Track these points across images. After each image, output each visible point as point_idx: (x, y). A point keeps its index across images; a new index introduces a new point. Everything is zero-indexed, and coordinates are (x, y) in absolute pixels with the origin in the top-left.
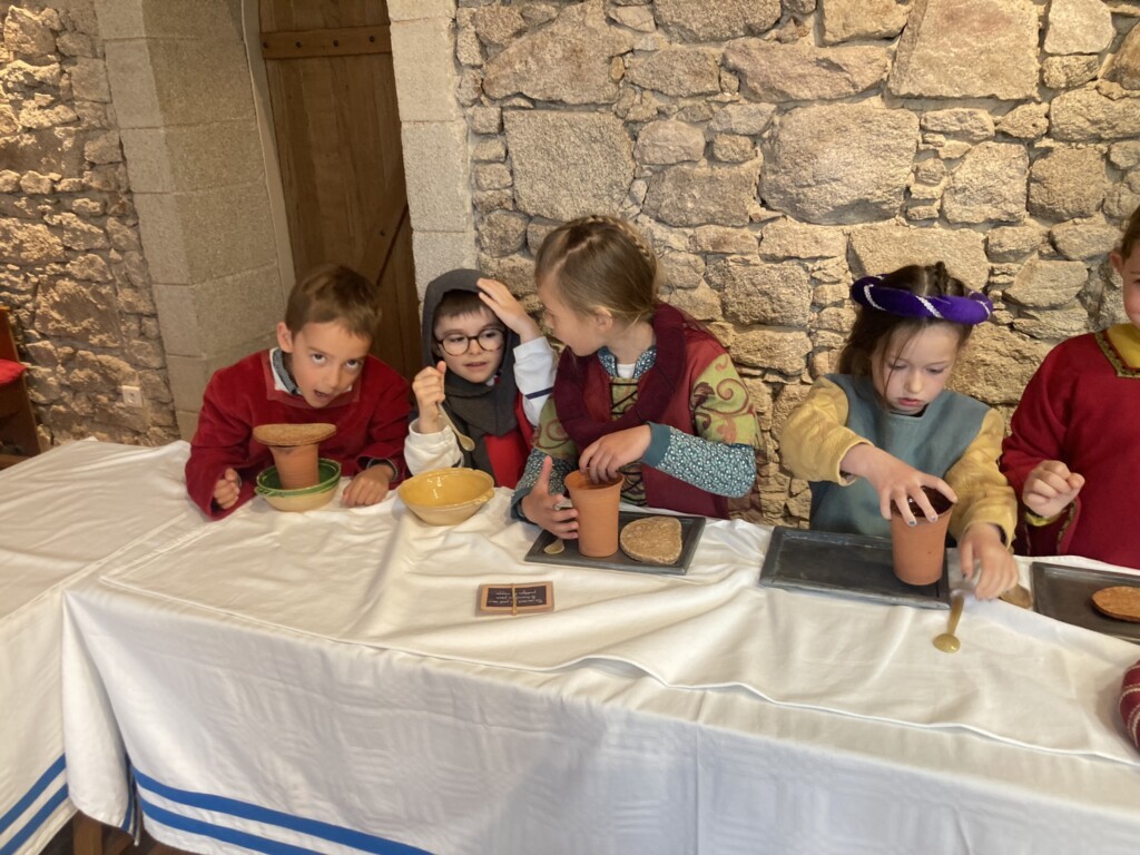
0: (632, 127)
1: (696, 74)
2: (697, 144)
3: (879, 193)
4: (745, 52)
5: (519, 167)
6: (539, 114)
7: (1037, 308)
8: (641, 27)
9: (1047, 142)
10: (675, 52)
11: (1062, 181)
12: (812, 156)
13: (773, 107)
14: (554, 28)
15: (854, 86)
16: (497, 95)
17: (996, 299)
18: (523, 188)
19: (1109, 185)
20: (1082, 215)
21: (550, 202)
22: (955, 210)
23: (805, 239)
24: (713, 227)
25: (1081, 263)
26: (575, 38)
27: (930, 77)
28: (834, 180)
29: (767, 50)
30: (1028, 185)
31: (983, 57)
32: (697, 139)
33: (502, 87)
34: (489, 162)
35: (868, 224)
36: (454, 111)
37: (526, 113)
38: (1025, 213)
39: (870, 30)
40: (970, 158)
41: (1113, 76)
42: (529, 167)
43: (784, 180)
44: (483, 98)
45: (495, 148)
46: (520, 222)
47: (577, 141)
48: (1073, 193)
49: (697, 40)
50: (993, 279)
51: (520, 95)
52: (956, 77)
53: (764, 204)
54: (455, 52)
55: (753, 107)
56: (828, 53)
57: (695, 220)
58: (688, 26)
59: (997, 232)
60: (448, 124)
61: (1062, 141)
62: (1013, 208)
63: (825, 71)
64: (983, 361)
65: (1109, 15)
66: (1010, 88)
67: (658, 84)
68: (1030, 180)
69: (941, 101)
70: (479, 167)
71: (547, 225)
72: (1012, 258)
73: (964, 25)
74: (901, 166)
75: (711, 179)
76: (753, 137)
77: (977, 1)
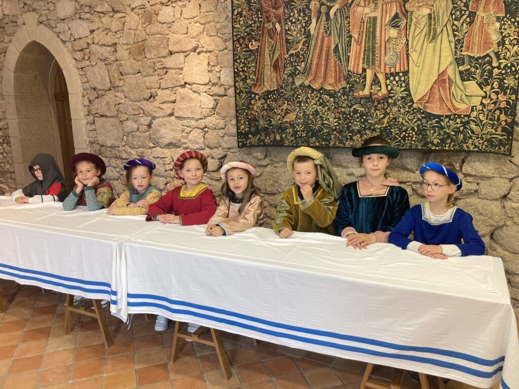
0: (122, 122)
1: (134, 109)
2: (135, 127)
3: (174, 141)
4: (143, 104)
5: (98, 132)
6: (102, 118)
7: (210, 171)
8: (122, 98)
9: (206, 129)
10: (129, 104)
12: (159, 131)
13: (151, 118)
14: (104, 97)
15: (166, 114)
16: (93, 113)
18: (99, 138)
20: (217, 148)
21: (105, 141)
22: (190, 146)
23: (161, 152)
24: (141, 149)
26: (108, 99)
27: (180, 112)
28: (164, 137)
29: (148, 104)
30: (204, 140)
31: (190, 108)
33: (93, 111)
34: (92, 130)
35: (175, 149)
36: (83, 117)
37: (99, 118)
38: (205, 147)
39: (168, 100)
40: (191, 133)
41: (217, 114)
42: (100, 132)
44: (89, 114)
45: (93, 127)
46: (99, 146)
47: (110, 125)
48: (213, 142)
49: (133, 101)
51: (97, 113)
52: (186, 113)
53: (153, 143)
54: (83, 102)
55: (146, 118)
56: (161, 105)
57: (136, 147)
58: (131, 97)
60: (82, 121)
61: (209, 129)
62: (202, 146)
63: (160, 110)
65: (213, 99)
66: (196, 116)
67: (126, 112)
69: (185, 118)
70: (90, 132)
71: (105, 147)
73: (185, 100)
74: (179, 134)
75: (139, 136)
76: (147, 125)
77: (187, 95)
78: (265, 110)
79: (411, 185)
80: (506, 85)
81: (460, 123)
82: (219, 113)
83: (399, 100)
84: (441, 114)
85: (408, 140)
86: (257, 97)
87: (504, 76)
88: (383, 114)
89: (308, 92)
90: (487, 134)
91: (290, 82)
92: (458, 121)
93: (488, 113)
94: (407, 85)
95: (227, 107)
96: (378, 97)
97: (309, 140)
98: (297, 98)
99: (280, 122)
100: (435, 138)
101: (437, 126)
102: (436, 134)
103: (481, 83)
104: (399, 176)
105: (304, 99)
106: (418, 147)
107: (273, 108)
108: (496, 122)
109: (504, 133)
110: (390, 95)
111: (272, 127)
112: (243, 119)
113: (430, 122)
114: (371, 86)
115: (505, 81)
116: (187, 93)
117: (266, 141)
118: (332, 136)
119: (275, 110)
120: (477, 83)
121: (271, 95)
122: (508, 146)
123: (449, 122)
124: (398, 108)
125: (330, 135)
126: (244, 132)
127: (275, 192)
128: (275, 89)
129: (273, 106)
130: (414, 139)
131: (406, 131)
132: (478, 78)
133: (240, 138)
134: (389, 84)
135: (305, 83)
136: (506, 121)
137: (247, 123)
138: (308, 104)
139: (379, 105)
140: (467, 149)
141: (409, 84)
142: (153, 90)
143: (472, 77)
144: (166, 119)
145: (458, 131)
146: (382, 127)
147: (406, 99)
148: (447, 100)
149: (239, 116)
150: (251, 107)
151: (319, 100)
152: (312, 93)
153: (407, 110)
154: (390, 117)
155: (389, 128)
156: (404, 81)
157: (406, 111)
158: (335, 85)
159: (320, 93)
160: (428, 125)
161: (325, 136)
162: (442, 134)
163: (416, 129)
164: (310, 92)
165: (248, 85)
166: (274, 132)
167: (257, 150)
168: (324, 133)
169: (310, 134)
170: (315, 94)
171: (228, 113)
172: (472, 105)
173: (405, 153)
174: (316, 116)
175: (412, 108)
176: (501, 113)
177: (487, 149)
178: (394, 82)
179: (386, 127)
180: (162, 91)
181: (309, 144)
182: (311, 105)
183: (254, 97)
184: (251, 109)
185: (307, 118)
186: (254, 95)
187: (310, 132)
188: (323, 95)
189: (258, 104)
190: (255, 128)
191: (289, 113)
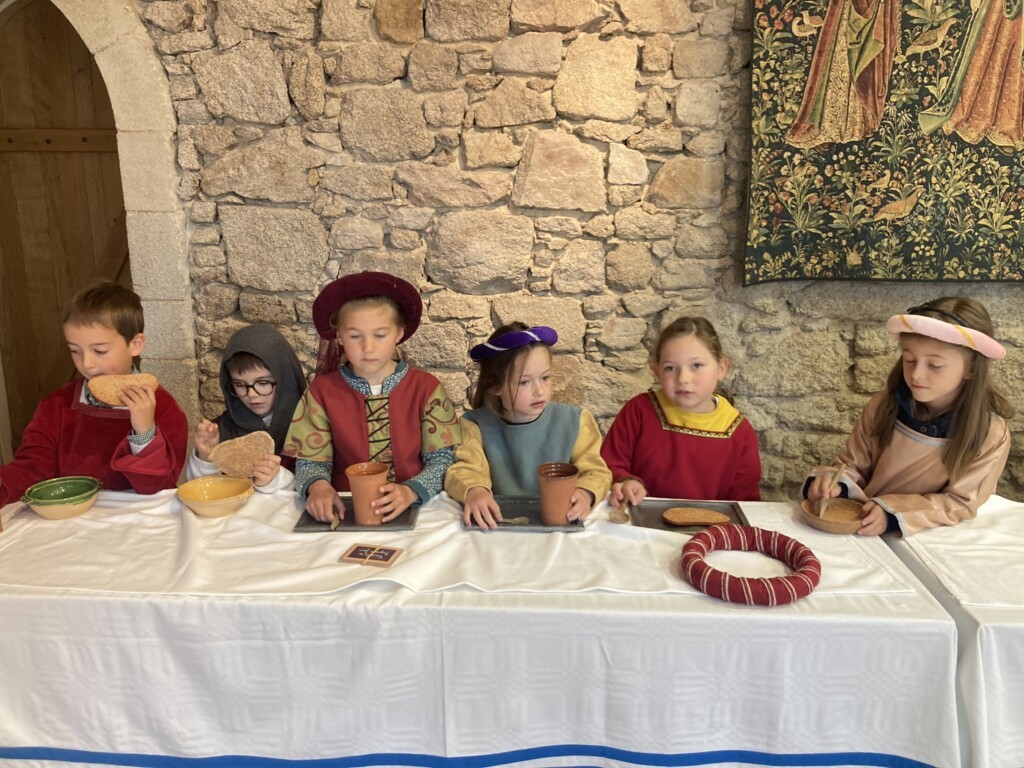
0: (327, 222)
1: (375, 185)
2: (378, 235)
3: (510, 272)
5: (232, 249)
6: (250, 209)
7: (618, 350)
8: (332, 149)
9: (614, 240)
10: (359, 168)
11: (626, 266)
12: (463, 246)
13: (433, 211)
14: (261, 144)
15: (489, 198)
16: (213, 193)
17: (592, 344)
18: (235, 265)
19: (653, 268)
20: (640, 287)
21: (259, 276)
22: (561, 284)
23: (461, 304)
25: (641, 319)
26: (279, 153)
27: (539, 195)
28: (479, 263)
29: (427, 170)
30: (605, 268)
31: (571, 184)
32: (377, 231)
33: (217, 186)
34: (206, 245)
35: (504, 294)
36: (175, 204)
37: (238, 207)
38: (605, 286)
39: (498, 161)
40: (568, 250)
41: (650, 199)
42: (241, 249)
43: (443, 263)
44: (200, 195)
45: (212, 234)
46: (233, 292)
47: (281, 230)
48: (632, 274)
49: (374, 160)
50: (589, 331)
51: (234, 194)
52: (556, 196)
53: (429, 279)
54: (177, 157)
55: (419, 210)
56: (470, 175)
58: (367, 150)
59: (589, 299)
60: (170, 214)
61: (624, 239)
62: (598, 283)
63: (469, 188)
64: (586, 387)
65: (645, 161)
66: (589, 204)
68: (607, 265)
69: (547, 211)
70: (197, 249)
71: (256, 294)
72: (600, 316)
73: (558, 163)
74: (524, 255)
76: (418, 231)
77: (565, 147)
78: (815, 190)
82: (663, 198)
86: (797, 159)
89: (949, 150)
91: (902, 123)
95: (689, 182)
97: (943, 264)
98: (921, 162)
99: (864, 221)
105: (939, 167)
107: (840, 187)
111: (830, 234)
117: (809, 267)
118: (995, 255)
119: (849, 193)
121: (841, 155)
125: (992, 253)
126: (755, 246)
127: (804, 390)
128: (856, 139)
129: (844, 181)
133: (747, 263)
135: (945, 128)
137: (764, 224)
138: (947, 178)
144: (485, 212)
149: (752, 206)
150: (778, 182)
151: (973, 170)
152: (958, 153)
158: (1015, 136)
159: (979, 152)
161: (980, 254)
164: (953, 149)
165: (778, 127)
166: (837, 247)
168: (978, 247)
169: (946, 250)
170: (966, 156)
171: (692, 198)
174: (964, 208)
180: (479, 134)
181: (941, 274)
182: (955, 182)
183: (789, 157)
184: (777, 188)
185: (943, 212)
186: (789, 154)
187: (947, 246)
188: (985, 159)
189: (798, 177)
190: (780, 236)
191: (895, 200)
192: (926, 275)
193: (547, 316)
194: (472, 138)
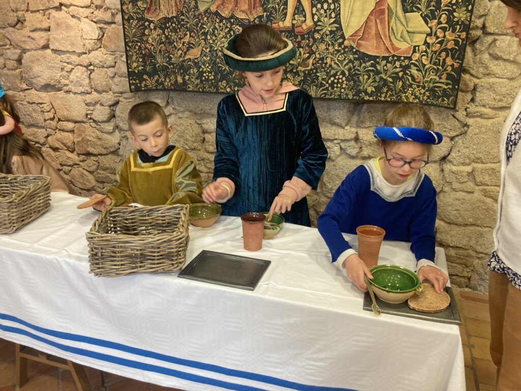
3: (52, 81)
4: (8, 32)
7: (99, 122)
9: (92, 67)
12: (31, 68)
13: (20, 51)
15: (39, 45)
17: (90, 119)
19: (111, 82)
20: (106, 91)
22: (73, 88)
23: (36, 96)
24: (11, 91)
25: (107, 107)
27: (57, 44)
28: (39, 77)
29: (14, 32)
31: (69, 38)
39: (39, 27)
40: (73, 71)
41: (104, 47)
43: (27, 76)
48: (100, 84)
50: (87, 112)
52: (63, 44)
55: (14, 51)
56: (31, 34)
59: (85, 96)
61: (95, 67)
62: (87, 88)
63: (31, 40)
65: (96, 28)
66: (78, 49)
69: (62, 52)
72: (91, 105)
73: (62, 28)
74: (58, 73)
75: (7, 75)
76: (16, 61)
77: (62, 20)
78: (163, 43)
79: (339, 144)
80: (456, 19)
81: (400, 68)
82: (107, 47)
83: (327, 35)
84: (378, 55)
85: (337, 87)
86: (152, 26)
87: (454, 7)
88: (308, 53)
89: (216, 21)
90: (430, 82)
91: (192, 6)
92: (397, 64)
93: (432, 55)
94: (338, 15)
95: (115, 38)
96: (302, 30)
97: (218, 84)
98: (202, 28)
99: (181, 59)
100: (369, 86)
101: (372, 71)
102: (370, 80)
103: (427, 15)
104: (326, 133)
105: (211, 30)
106: (349, 96)
107: (172, 41)
108: (440, 68)
109: (449, 82)
110: (317, 28)
111: (172, 66)
112: (135, 54)
113: (363, 65)
114: (294, 15)
115: (455, 14)
116: (64, 18)
117: (166, 83)
119: (175, 44)
120: (421, 15)
121: (170, 24)
122: (452, 98)
123: (386, 65)
124: (326, 45)
126: (137, 71)
128: (174, 15)
129: (173, 38)
130: (344, 86)
131: (335, 75)
132: (423, 9)
133: (132, 79)
134: (315, 14)
135: (211, 9)
136: (452, 66)
137: (141, 60)
138: (216, 36)
139: (303, 42)
140: (405, 100)
141: (339, 14)
142: (20, 13)
143: (417, 8)
144: (40, 52)
145: (396, 78)
146: (306, 70)
147: (335, 35)
148: (385, 36)
149: (130, 51)
150: (145, 39)
151: (229, 32)
152: (220, 22)
153: (336, 48)
154: (316, 58)
155: (314, 71)
156: (334, 10)
157: (336, 50)
158: (248, 13)
159: (230, 22)
160: (361, 69)
161: (237, 79)
162: (378, 81)
163: (347, 73)
164: (218, 21)
165: (139, 9)
166: (175, 73)
167: (157, 96)
169: (219, 76)
170: (224, 24)
171: (118, 47)
172: (415, 44)
173: (333, 103)
175: (343, 46)
176: (447, 56)
177: (428, 100)
178: (322, 11)
179: (311, 70)
180: (31, 14)
181: (218, 90)
182: (220, 38)
183: (148, 25)
184: (144, 42)
185: (215, 55)
186: (148, 23)
187: (219, 74)
188: (234, 26)
189: (154, 35)
190: (151, 67)
191: (193, 48)
192: (211, 90)
193: (69, 103)
194: (28, 16)
